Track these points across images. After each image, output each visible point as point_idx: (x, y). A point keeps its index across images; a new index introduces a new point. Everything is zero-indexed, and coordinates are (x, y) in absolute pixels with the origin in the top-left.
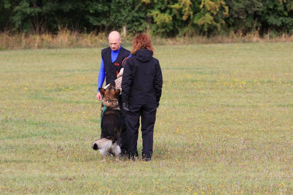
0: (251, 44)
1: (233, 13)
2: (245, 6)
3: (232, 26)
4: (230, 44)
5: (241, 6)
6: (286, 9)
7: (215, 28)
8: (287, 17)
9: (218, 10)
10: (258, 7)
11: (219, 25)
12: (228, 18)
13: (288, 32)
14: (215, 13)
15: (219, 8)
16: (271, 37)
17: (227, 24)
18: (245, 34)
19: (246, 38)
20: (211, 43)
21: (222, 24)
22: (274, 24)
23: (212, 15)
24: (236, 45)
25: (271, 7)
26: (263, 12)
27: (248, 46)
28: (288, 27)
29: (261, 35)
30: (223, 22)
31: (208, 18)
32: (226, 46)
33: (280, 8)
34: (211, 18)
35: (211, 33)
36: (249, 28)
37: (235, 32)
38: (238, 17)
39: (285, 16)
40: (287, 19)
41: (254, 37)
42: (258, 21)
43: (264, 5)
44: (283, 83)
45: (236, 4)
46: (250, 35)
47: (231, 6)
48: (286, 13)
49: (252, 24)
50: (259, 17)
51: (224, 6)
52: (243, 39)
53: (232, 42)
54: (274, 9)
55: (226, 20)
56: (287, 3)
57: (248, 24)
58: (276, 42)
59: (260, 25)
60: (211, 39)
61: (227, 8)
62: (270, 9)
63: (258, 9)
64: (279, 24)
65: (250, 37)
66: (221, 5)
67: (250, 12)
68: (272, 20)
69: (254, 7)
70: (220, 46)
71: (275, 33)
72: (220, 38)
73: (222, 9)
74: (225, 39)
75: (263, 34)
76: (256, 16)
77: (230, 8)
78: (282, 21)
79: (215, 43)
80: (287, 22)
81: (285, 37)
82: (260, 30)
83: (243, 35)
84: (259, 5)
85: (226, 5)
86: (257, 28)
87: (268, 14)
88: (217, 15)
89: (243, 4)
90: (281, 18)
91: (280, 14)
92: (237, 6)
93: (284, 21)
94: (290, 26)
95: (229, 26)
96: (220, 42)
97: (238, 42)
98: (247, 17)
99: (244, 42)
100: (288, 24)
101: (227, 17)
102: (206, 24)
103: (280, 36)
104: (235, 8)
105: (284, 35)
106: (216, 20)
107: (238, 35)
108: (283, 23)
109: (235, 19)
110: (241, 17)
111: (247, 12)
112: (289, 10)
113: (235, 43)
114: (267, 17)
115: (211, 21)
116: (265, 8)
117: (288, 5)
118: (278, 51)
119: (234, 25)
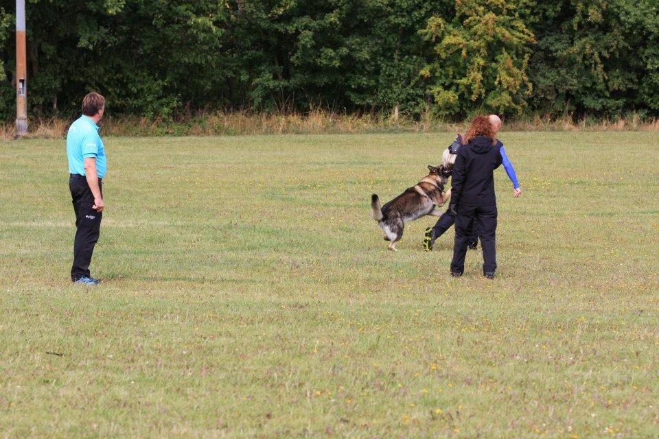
0: (561, 133)
1: (539, 92)
2: (555, 83)
3: (538, 109)
4: (533, 133)
5: (548, 82)
6: (607, 88)
7: (515, 110)
8: (609, 98)
9: (518, 87)
10: (571, 85)
11: (519, 108)
12: (533, 99)
13: (610, 118)
14: (515, 92)
15: (520, 85)
16: (588, 124)
17: (531, 107)
18: (553, 120)
19: (555, 125)
20: (509, 131)
21: (523, 106)
22: (592, 107)
23: (511, 94)
24: (541, 133)
25: (589, 85)
26: (577, 92)
27: (557, 135)
28: (611, 111)
29: (575, 121)
30: (525, 103)
31: (505, 98)
32: (529, 134)
33: (601, 87)
34: (509, 98)
35: (509, 117)
36: (559, 112)
37: (541, 117)
38: (544, 97)
39: (606, 97)
40: (608, 101)
41: (567, 123)
42: (572, 103)
43: (579, 82)
44: (599, 184)
45: (542, 80)
46: (561, 121)
47: (536, 83)
48: (608, 94)
49: (564, 107)
50: (573, 97)
51: (526, 83)
52: (551, 126)
53: (536, 130)
54: (591, 87)
55: (530, 101)
56: (609, 80)
57: (558, 107)
58: (595, 130)
59: (574, 108)
60: (509, 126)
61: (530, 85)
62: (587, 88)
63: (571, 88)
64: (599, 107)
65: (560, 124)
66: (523, 81)
67: (561, 91)
68: (589, 102)
69: (566, 84)
70: (520, 134)
71: (593, 119)
72: (521, 124)
73: (524, 86)
74: (529, 126)
75: (577, 120)
76: (568, 96)
77: (534, 85)
78: (602, 103)
79: (515, 130)
80: (609, 105)
81: (606, 125)
82: (573, 115)
83: (551, 121)
84: (573, 82)
85: (530, 81)
86: (569, 112)
87: (585, 94)
88: (517, 93)
89: (552, 80)
90: (600, 100)
91: (600, 95)
92: (544, 83)
93: (605, 104)
94: (613, 110)
95: (533, 109)
96: (521, 130)
97: (545, 130)
98: (557, 97)
99: (553, 130)
100: (610, 108)
101: (530, 97)
102: (502, 106)
103: (600, 123)
104: (540, 86)
105: (604, 122)
106: (516, 101)
107: (544, 120)
108: (603, 106)
109: (541, 99)
110: (549, 97)
111: (557, 91)
112: (611, 89)
113: (540, 131)
114: (583, 98)
115: (509, 102)
116: (581, 85)
117: (610, 84)
118: (596, 143)
119: (539, 107)
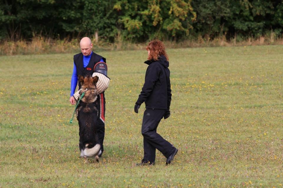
0: (218, 48)
1: (201, 19)
2: (212, 11)
3: (200, 31)
4: (198, 49)
5: (208, 11)
6: (251, 14)
7: (184, 32)
8: (253, 22)
9: (186, 15)
10: (225, 13)
11: (187, 31)
12: (196, 24)
13: (254, 36)
14: (183, 19)
15: (187, 14)
16: (237, 41)
17: (195, 30)
18: (212, 39)
19: (213, 42)
20: (180, 48)
21: (190, 29)
22: (240, 28)
23: (180, 20)
24: (204, 49)
25: (238, 13)
26: (229, 18)
27: (216, 50)
28: (254, 31)
29: (228, 39)
30: (191, 27)
31: (177, 24)
32: (194, 50)
33: (246, 13)
34: (180, 24)
35: (180, 38)
36: (216, 33)
37: (203, 37)
38: (205, 22)
39: (250, 21)
40: (252, 23)
41: (222, 41)
42: (225, 26)
43: (231, 10)
44: (250, 85)
45: (204, 10)
46: (217, 39)
47: (199, 12)
48: (252, 18)
49: (219, 29)
50: (225, 21)
51: (192, 12)
52: (211, 43)
53: (200, 46)
54: (240, 14)
55: (194, 25)
56: (252, 8)
57: (215, 29)
58: (243, 45)
59: (227, 29)
60: (179, 44)
61: (195, 14)
62: (237, 15)
63: (226, 15)
64: (245, 28)
65: (217, 41)
66: (189, 11)
67: (217, 17)
68: (239, 25)
69: (221, 12)
70: (189, 50)
71: (241, 37)
72: (188, 43)
73: (190, 14)
74: (194, 44)
75: (229, 38)
76: (223, 20)
77: (198, 14)
78: (248, 25)
79: (184, 47)
80: (253, 27)
81: (251, 41)
82: (227, 35)
83: (210, 40)
84: (226, 10)
85: (194, 11)
86: (224, 32)
87: (234, 19)
88: (185, 20)
89: (210, 10)
90: (246, 23)
91: (245, 19)
92: (205, 12)
93: (250, 26)
94: (256, 30)
95: (197, 31)
96: (188, 47)
97: (206, 46)
98: (214, 22)
99: (212, 46)
100: (254, 28)
101: (195, 22)
102: (174, 30)
103: (247, 39)
104: (202, 14)
105: (250, 39)
106: (184, 26)
107: (206, 39)
108: (249, 28)
109: (203, 24)
110: (209, 23)
111: (214, 17)
112: (254, 15)
113: (203, 47)
114: (233, 22)
115: (179, 27)
116: (232, 13)
117: (253, 11)
118: (245, 55)
119: (201, 30)
